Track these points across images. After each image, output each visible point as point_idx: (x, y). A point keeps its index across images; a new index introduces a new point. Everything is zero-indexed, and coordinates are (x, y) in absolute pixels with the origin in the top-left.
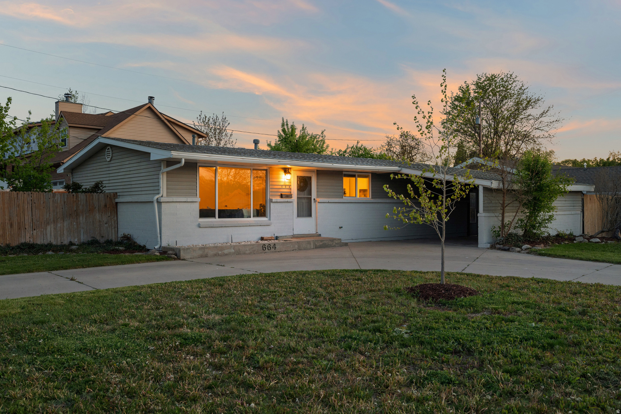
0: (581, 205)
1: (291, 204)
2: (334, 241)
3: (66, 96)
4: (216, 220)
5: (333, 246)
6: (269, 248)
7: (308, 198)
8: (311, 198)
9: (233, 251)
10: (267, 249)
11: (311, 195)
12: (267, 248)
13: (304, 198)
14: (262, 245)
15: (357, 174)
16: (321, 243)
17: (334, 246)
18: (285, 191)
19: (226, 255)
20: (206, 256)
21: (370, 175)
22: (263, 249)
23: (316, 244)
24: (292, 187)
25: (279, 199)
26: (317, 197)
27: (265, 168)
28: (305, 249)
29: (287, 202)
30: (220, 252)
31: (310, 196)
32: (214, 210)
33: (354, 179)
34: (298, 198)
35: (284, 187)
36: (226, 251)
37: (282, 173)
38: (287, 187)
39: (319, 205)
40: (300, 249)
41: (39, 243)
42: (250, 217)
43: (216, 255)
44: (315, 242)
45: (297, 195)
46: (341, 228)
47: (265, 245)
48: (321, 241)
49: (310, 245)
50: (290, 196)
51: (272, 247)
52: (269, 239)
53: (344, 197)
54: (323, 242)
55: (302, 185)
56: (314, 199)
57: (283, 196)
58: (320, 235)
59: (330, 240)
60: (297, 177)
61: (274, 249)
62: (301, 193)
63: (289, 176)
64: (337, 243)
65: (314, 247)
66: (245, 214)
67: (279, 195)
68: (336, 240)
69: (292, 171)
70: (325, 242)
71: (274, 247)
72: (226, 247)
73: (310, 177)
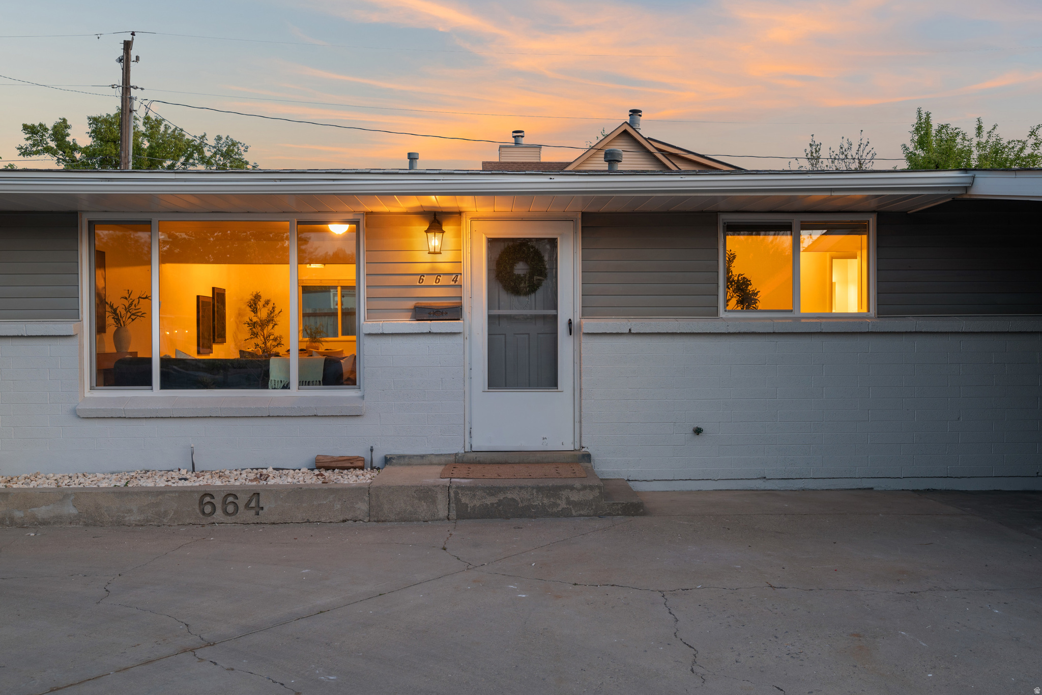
1: (458, 340)
2: (565, 493)
4: (155, 394)
5: (557, 515)
6: (231, 509)
7: (544, 317)
8: (555, 318)
9: (73, 511)
10: (219, 512)
11: (556, 308)
12: (219, 507)
13: (535, 318)
14: (197, 497)
15: (796, 220)
16: (490, 500)
18: (436, 294)
19: (44, 523)
21: (872, 220)
22: (203, 513)
23: (464, 500)
24: (466, 280)
25: (407, 324)
26: (584, 315)
27: (350, 217)
28: (405, 519)
29: (430, 333)
30: (18, 514)
31: (552, 312)
34: (491, 318)
35: (431, 281)
36: (42, 512)
38: (443, 280)
39: (589, 344)
40: (376, 517)
42: (286, 386)
44: (456, 494)
45: (490, 307)
46: (698, 431)
47: (212, 497)
48: (492, 491)
49: (434, 502)
50: (454, 312)
51: (241, 504)
52: (340, 464)
53: (722, 314)
54: (501, 496)
55: (521, 269)
56: (570, 322)
57: (422, 312)
58: (587, 457)
59: (539, 489)
60: (492, 242)
61: (253, 512)
62: (515, 299)
63: (435, 241)
64: (575, 504)
65: (453, 514)
66: (275, 373)
67: (408, 310)
68: (572, 488)
69: (466, 221)
70: (509, 496)
71: (253, 504)
72: (43, 496)
73: (553, 242)
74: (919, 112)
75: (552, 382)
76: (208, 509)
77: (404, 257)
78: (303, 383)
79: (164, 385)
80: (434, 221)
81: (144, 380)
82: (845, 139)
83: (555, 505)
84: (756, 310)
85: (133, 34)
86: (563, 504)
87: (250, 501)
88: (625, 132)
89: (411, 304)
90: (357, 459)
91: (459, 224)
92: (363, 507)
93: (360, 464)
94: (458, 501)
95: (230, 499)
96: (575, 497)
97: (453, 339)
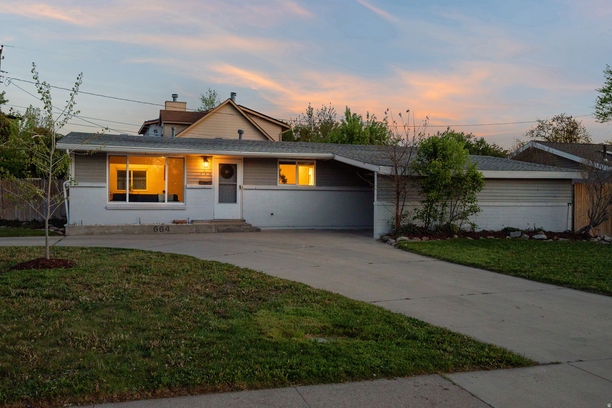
0: (570, 195)
2: (243, 226)
3: (174, 96)
4: (127, 203)
5: (240, 232)
6: (162, 230)
7: (233, 185)
8: (236, 185)
9: (121, 231)
10: (159, 231)
11: (236, 182)
12: (159, 229)
13: (230, 185)
14: (153, 227)
15: (297, 161)
16: (225, 228)
17: (243, 231)
18: (205, 178)
19: (113, 234)
20: (92, 234)
21: (315, 162)
22: (154, 231)
23: (219, 228)
24: (213, 174)
25: (197, 185)
26: (244, 184)
27: (182, 157)
28: (204, 232)
29: (204, 188)
30: (107, 232)
32: (125, 195)
33: (294, 166)
34: (219, 184)
35: (203, 174)
36: (113, 231)
37: (201, 161)
38: (207, 174)
39: (245, 192)
40: (198, 232)
41: (8, 219)
42: (164, 201)
43: (102, 234)
44: (217, 227)
45: (219, 182)
46: (272, 214)
47: (157, 227)
48: (226, 226)
49: (212, 228)
50: (210, 183)
51: (164, 229)
52: (181, 222)
53: (278, 185)
54: (228, 227)
55: (227, 172)
56: (240, 186)
57: (201, 183)
58: (244, 221)
59: (237, 225)
60: (220, 164)
61: (167, 231)
62: (225, 180)
63: (206, 164)
64: (245, 229)
65: (216, 231)
66: (160, 198)
67: (198, 182)
68: (244, 225)
69: (213, 159)
70: (230, 227)
71: (167, 229)
72: (113, 227)
73: (236, 165)
74: (347, 107)
75: (235, 201)
76: (156, 230)
77: (197, 168)
78: (168, 201)
79: (129, 201)
80: (205, 158)
81: (125, 200)
82: (324, 106)
83: (240, 229)
84: (286, 184)
86: (242, 229)
87: (166, 228)
88: (229, 103)
89: (198, 180)
90: (185, 221)
91: (212, 159)
92: (194, 230)
93: (186, 222)
94: (217, 228)
95: (161, 228)
96: (245, 227)
97: (210, 190)
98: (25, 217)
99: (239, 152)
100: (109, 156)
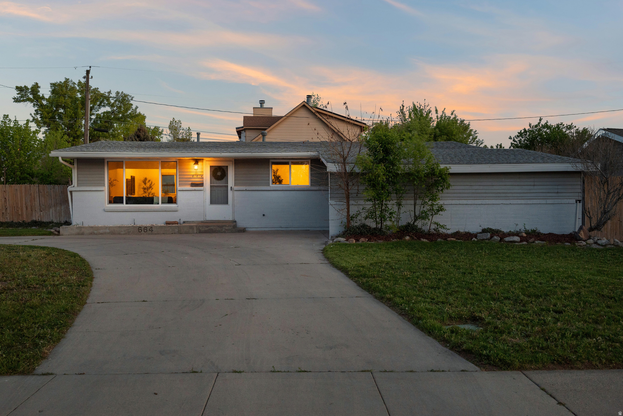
0: (580, 191)
1: (202, 192)
3: (261, 102)
4: (124, 206)
5: (222, 232)
6: (145, 231)
7: (225, 186)
8: (227, 186)
9: (109, 231)
10: (143, 231)
11: (228, 184)
12: (143, 230)
13: (223, 186)
14: (138, 228)
15: (290, 161)
16: (206, 229)
17: (225, 232)
18: (197, 180)
19: (101, 234)
20: (83, 234)
21: (310, 161)
22: (139, 231)
23: (200, 229)
24: (204, 176)
25: (189, 188)
26: (235, 185)
27: (175, 160)
28: (187, 233)
29: (195, 190)
30: (95, 232)
31: (227, 185)
32: (122, 197)
33: (288, 166)
34: (211, 186)
35: (195, 177)
36: (101, 231)
37: (192, 164)
38: (199, 177)
39: (236, 193)
40: (180, 233)
42: (158, 204)
43: (91, 234)
44: (199, 227)
45: (211, 183)
46: (264, 215)
47: (141, 228)
48: (207, 227)
49: (193, 229)
50: (201, 185)
51: (148, 229)
52: (172, 223)
53: (271, 185)
54: (209, 228)
55: (219, 174)
56: (231, 187)
57: (193, 185)
58: (235, 221)
59: (218, 226)
60: (211, 167)
61: (151, 231)
62: (218, 182)
63: (196, 167)
64: (227, 230)
65: (198, 232)
66: (155, 201)
67: (189, 184)
68: (226, 226)
69: (204, 161)
70: (211, 228)
71: (151, 230)
72: (101, 228)
73: (227, 167)
75: (226, 203)
76: (140, 231)
77: (189, 170)
78: (162, 203)
79: (127, 203)
80: (197, 161)
81: (122, 202)
83: (222, 230)
84: (282, 184)
85: (90, 67)
86: (224, 230)
87: (150, 229)
88: (304, 105)
89: (190, 183)
90: (176, 222)
91: (203, 162)
92: (177, 230)
93: (177, 223)
94: (199, 229)
95: (145, 228)
96: (227, 228)
97: (201, 192)
98: (58, 219)
99: (219, 154)
100: (108, 162)
